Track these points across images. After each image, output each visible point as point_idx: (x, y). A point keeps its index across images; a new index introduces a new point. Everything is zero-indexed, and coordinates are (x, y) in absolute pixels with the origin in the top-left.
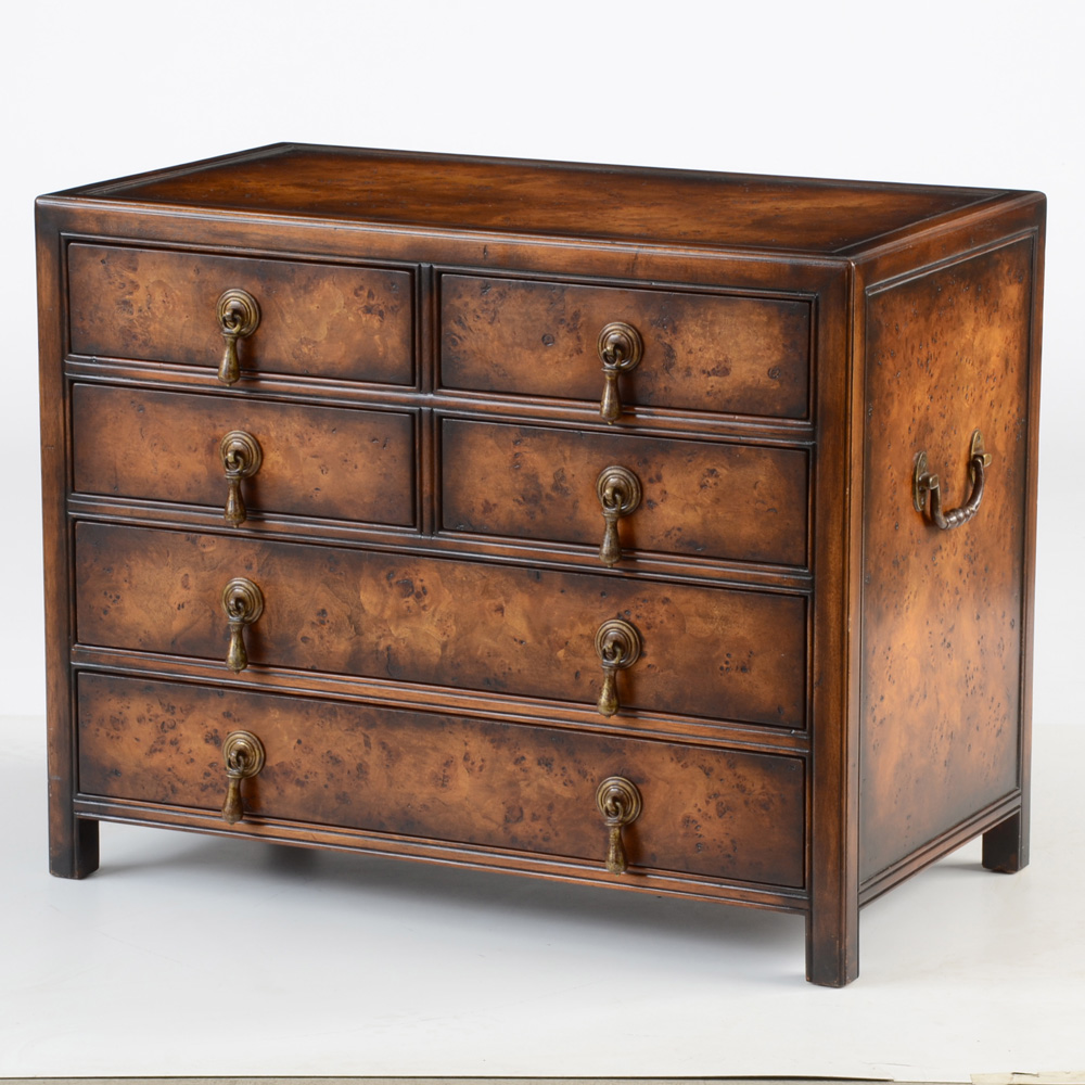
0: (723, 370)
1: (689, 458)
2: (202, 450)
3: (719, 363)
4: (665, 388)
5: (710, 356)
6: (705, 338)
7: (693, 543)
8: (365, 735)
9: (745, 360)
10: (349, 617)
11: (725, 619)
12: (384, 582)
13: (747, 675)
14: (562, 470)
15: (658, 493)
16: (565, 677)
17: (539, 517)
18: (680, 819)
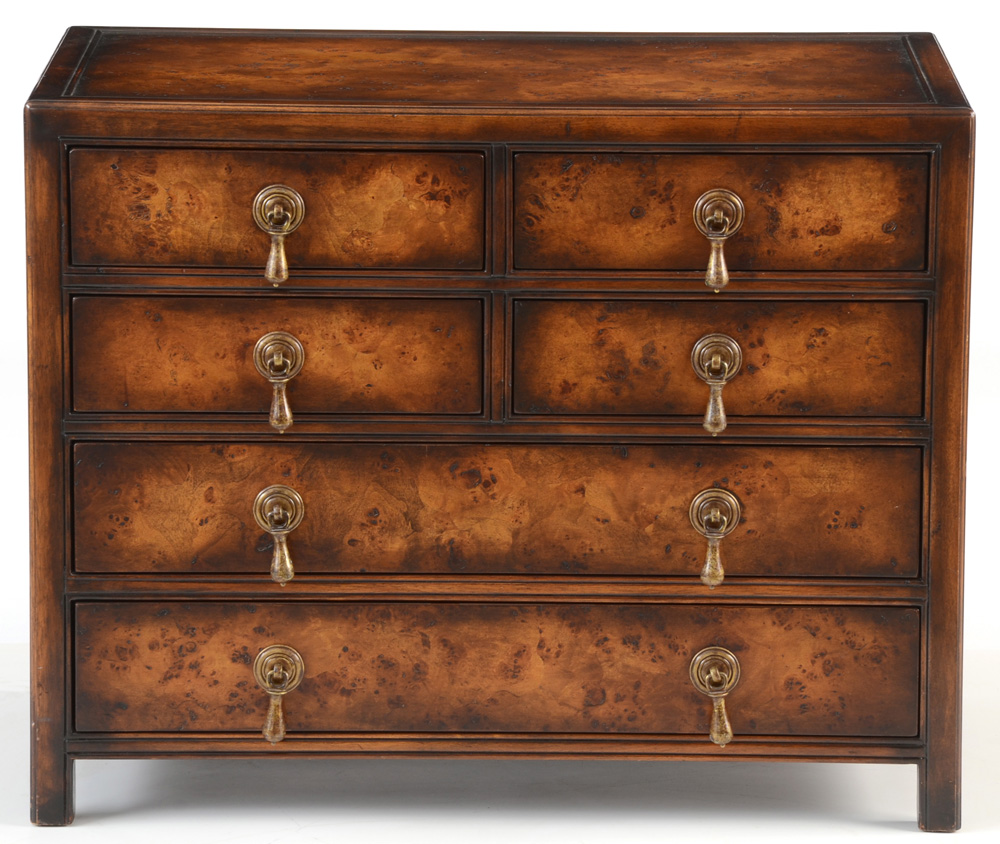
0: (832, 229)
1: (794, 319)
2: (231, 356)
3: (829, 222)
4: (769, 252)
5: (818, 216)
6: (813, 198)
7: (798, 404)
8: (423, 634)
9: (857, 217)
10: (406, 515)
11: (833, 477)
12: (446, 474)
13: (857, 531)
14: (653, 342)
15: (760, 357)
16: (654, 552)
17: (625, 393)
18: (782, 682)
